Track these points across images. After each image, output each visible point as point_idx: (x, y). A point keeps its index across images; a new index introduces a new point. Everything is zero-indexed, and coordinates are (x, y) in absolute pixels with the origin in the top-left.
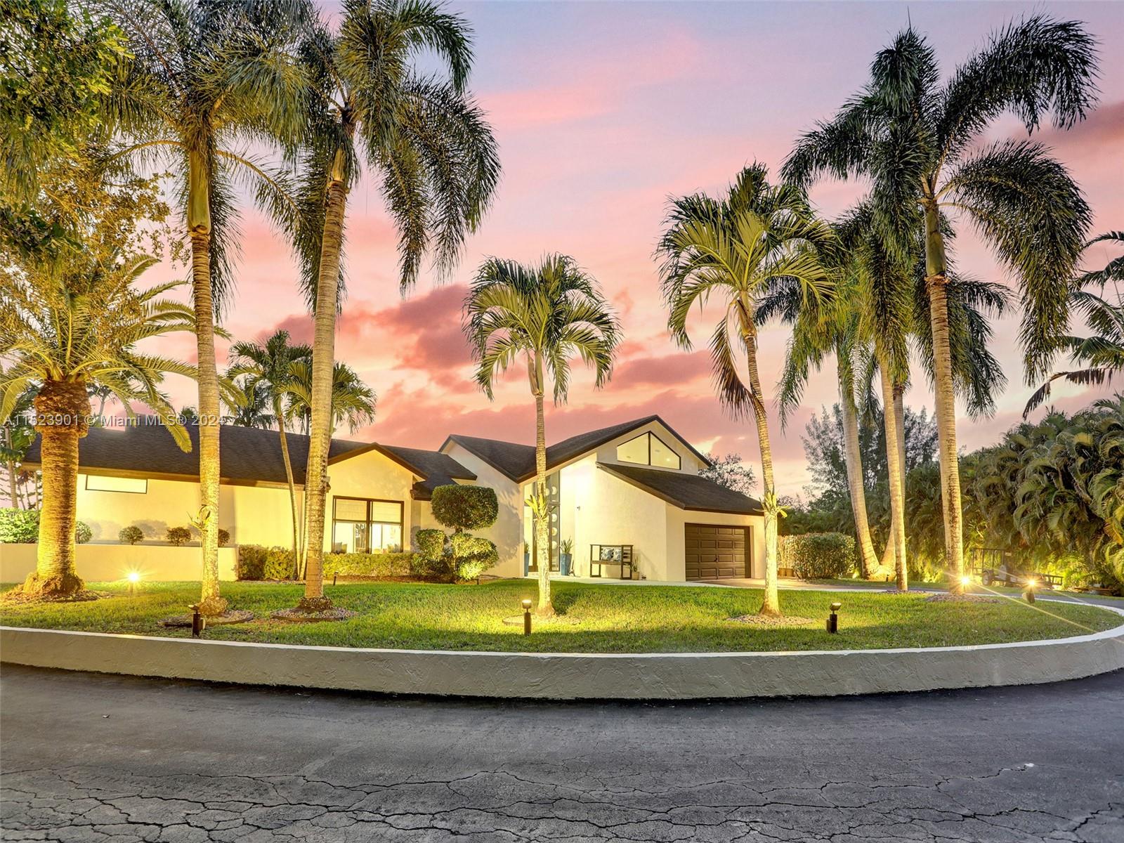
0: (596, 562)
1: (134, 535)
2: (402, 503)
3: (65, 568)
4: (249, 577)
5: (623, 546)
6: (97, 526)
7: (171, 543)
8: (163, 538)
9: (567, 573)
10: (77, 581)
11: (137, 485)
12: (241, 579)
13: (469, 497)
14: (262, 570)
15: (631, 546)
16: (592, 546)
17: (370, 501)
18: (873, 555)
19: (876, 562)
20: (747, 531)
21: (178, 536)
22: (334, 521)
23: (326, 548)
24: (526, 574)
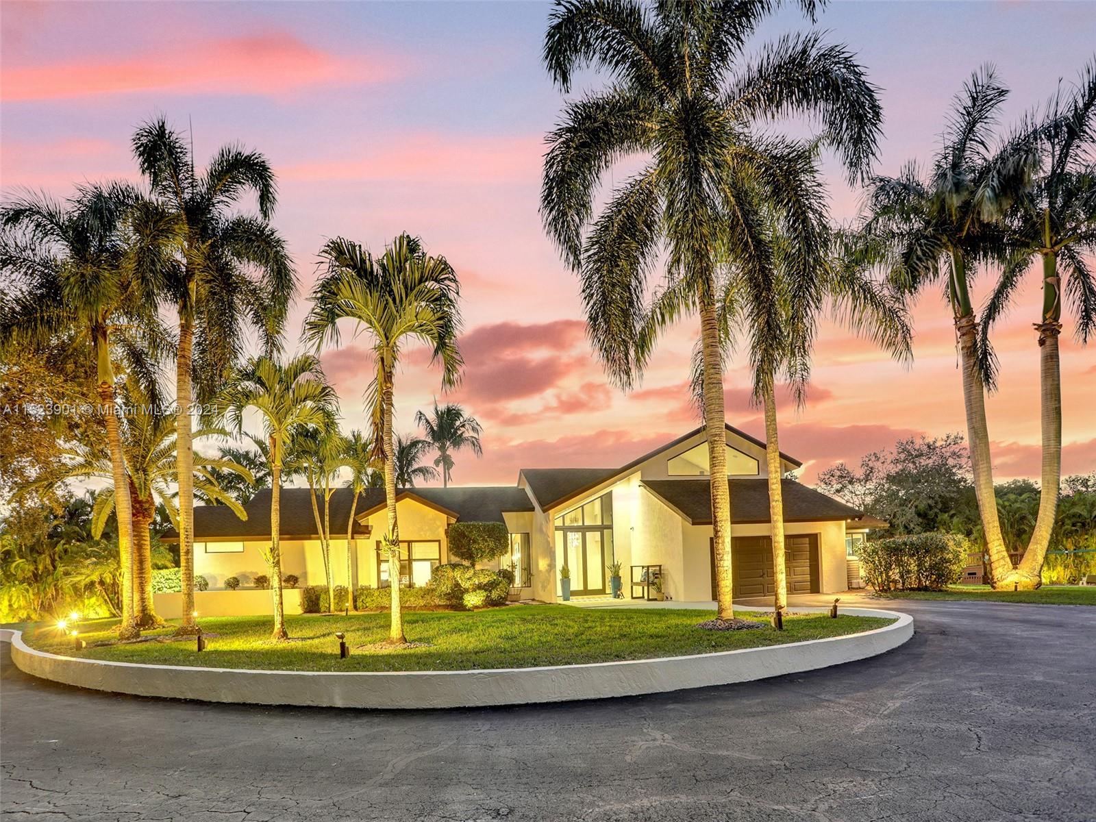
0: (637, 584)
1: (233, 584)
2: (439, 541)
3: (144, 609)
4: (310, 612)
5: (648, 567)
6: (214, 578)
7: (256, 588)
8: (252, 585)
9: (617, 596)
10: (151, 618)
11: (237, 546)
12: (305, 612)
13: (470, 532)
14: (318, 604)
15: (660, 566)
16: (632, 567)
17: (409, 542)
18: (1003, 558)
19: (1006, 567)
20: (814, 539)
21: (262, 582)
22: (379, 562)
23: (374, 585)
24: (566, 599)
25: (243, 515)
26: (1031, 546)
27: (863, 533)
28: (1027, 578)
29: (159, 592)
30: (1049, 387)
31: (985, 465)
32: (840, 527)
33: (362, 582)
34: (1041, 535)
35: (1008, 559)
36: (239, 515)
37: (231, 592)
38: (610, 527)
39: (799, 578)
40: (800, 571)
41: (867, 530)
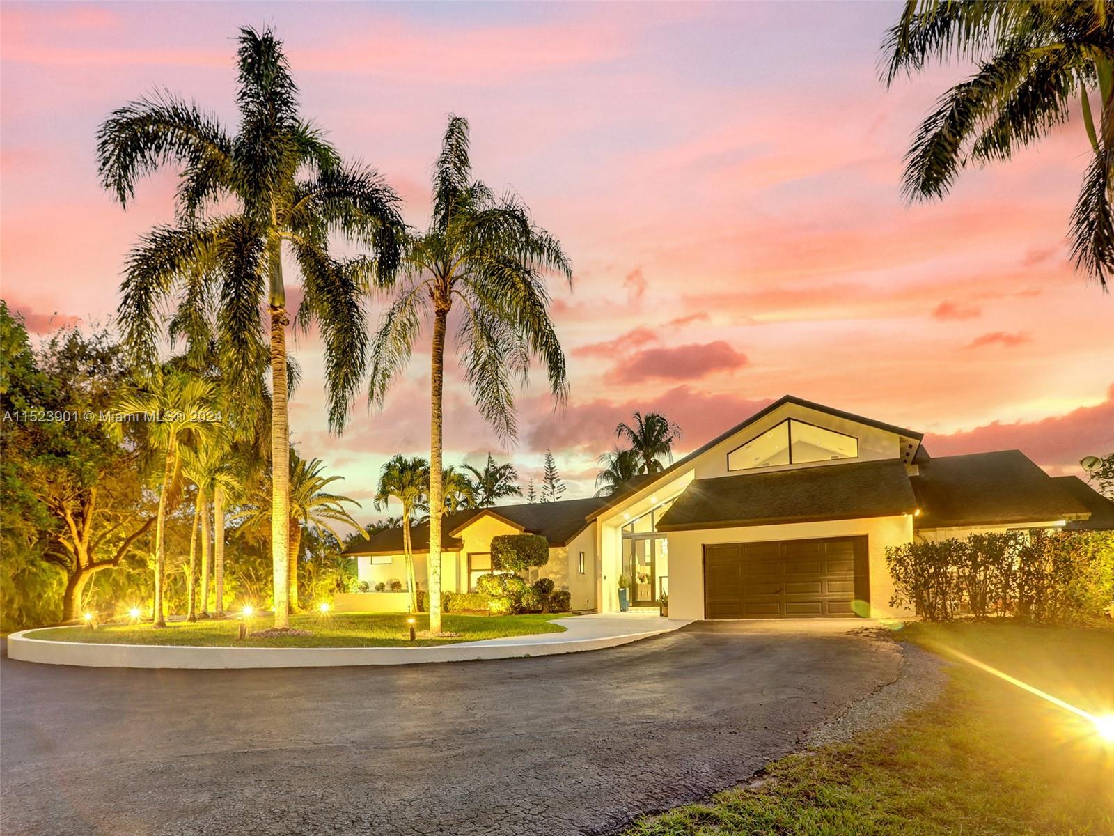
1: (380, 588)
7: (392, 591)
8: (390, 589)
20: (861, 543)
21: (395, 586)
22: (470, 571)
23: (465, 591)
32: (903, 525)
39: (837, 596)
40: (838, 585)
41: (1063, 523)
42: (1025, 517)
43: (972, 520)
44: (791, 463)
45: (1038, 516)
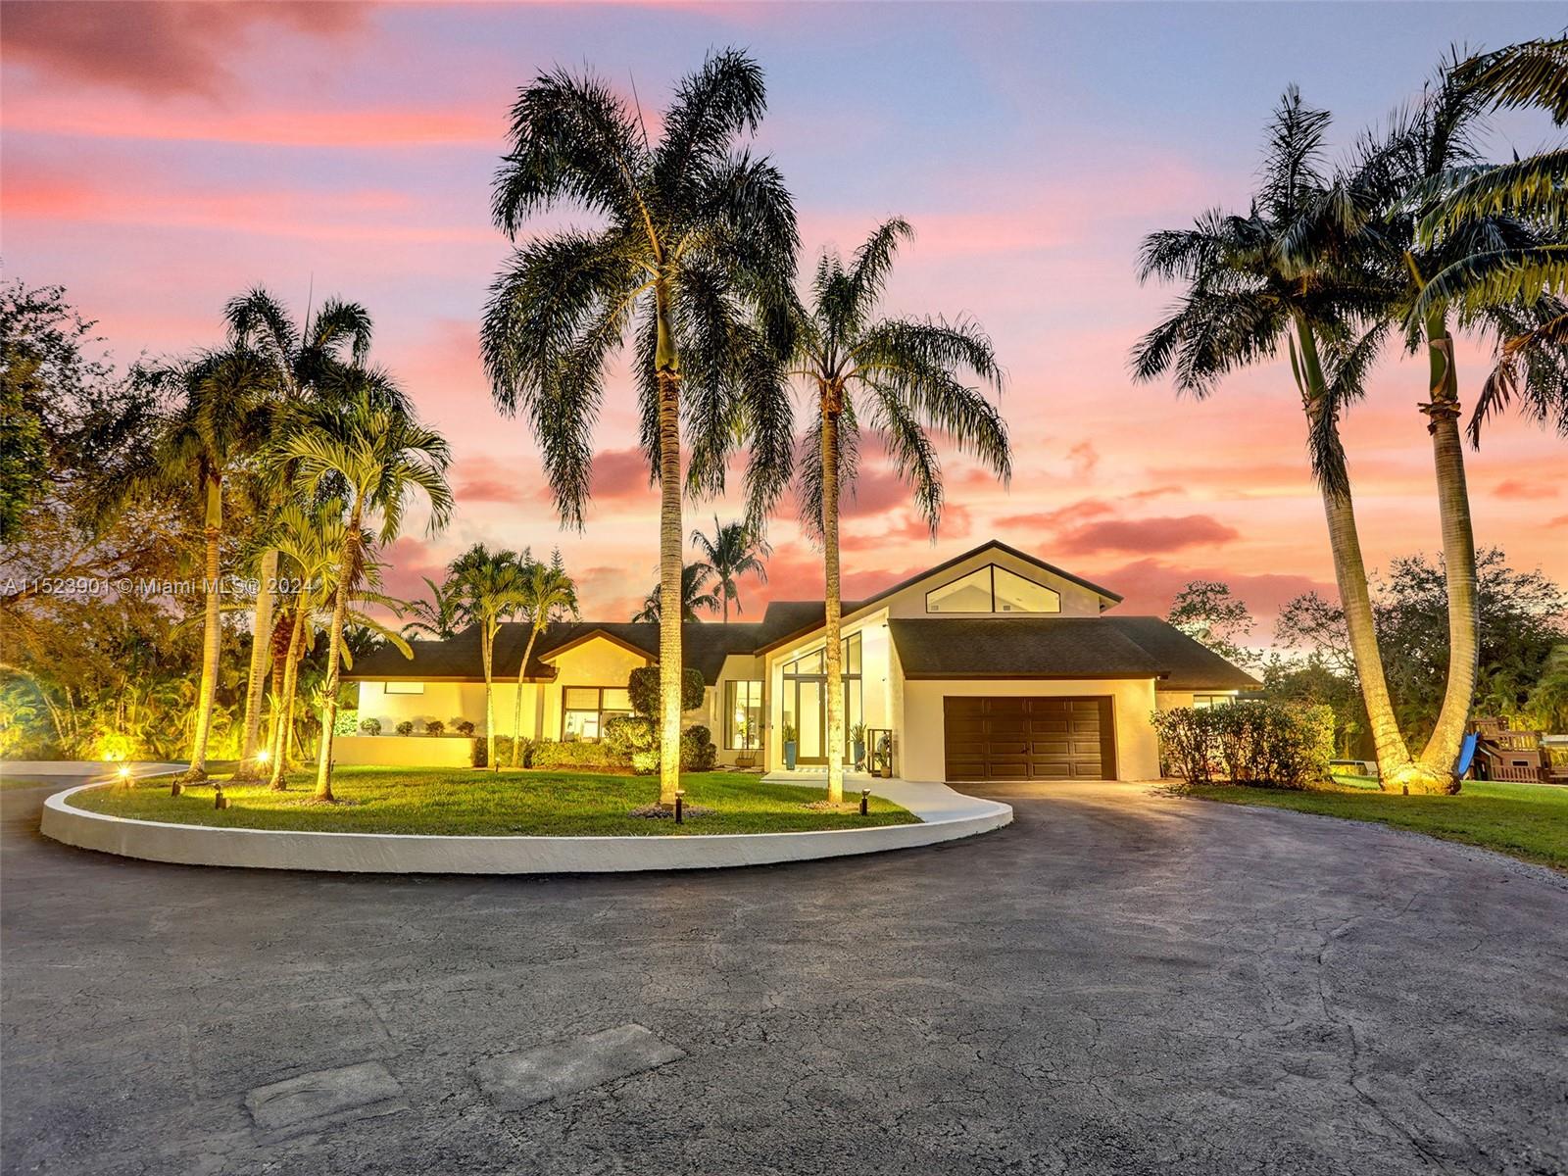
1: (406, 730)
4: (479, 765)
7: (429, 735)
8: (424, 731)
9: (857, 768)
11: (417, 687)
12: (472, 766)
15: (890, 731)
16: (872, 731)
17: (601, 689)
18: (1393, 743)
19: (1398, 757)
20: (1106, 704)
21: (435, 729)
22: (564, 710)
23: (556, 738)
24: (790, 768)
25: (409, 655)
26: (1438, 728)
27: (1230, 696)
28: (1430, 775)
29: (343, 735)
30: (1447, 492)
31: (1358, 604)
32: (1145, 688)
33: (546, 734)
34: (1452, 711)
35: (1402, 745)
36: (405, 653)
37: (402, 739)
38: (859, 677)
39: (1084, 757)
40: (1085, 747)
41: (1236, 692)
42: (1216, 685)
43: (1182, 683)
44: (994, 611)
45: (1219, 684)
